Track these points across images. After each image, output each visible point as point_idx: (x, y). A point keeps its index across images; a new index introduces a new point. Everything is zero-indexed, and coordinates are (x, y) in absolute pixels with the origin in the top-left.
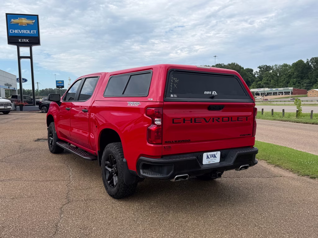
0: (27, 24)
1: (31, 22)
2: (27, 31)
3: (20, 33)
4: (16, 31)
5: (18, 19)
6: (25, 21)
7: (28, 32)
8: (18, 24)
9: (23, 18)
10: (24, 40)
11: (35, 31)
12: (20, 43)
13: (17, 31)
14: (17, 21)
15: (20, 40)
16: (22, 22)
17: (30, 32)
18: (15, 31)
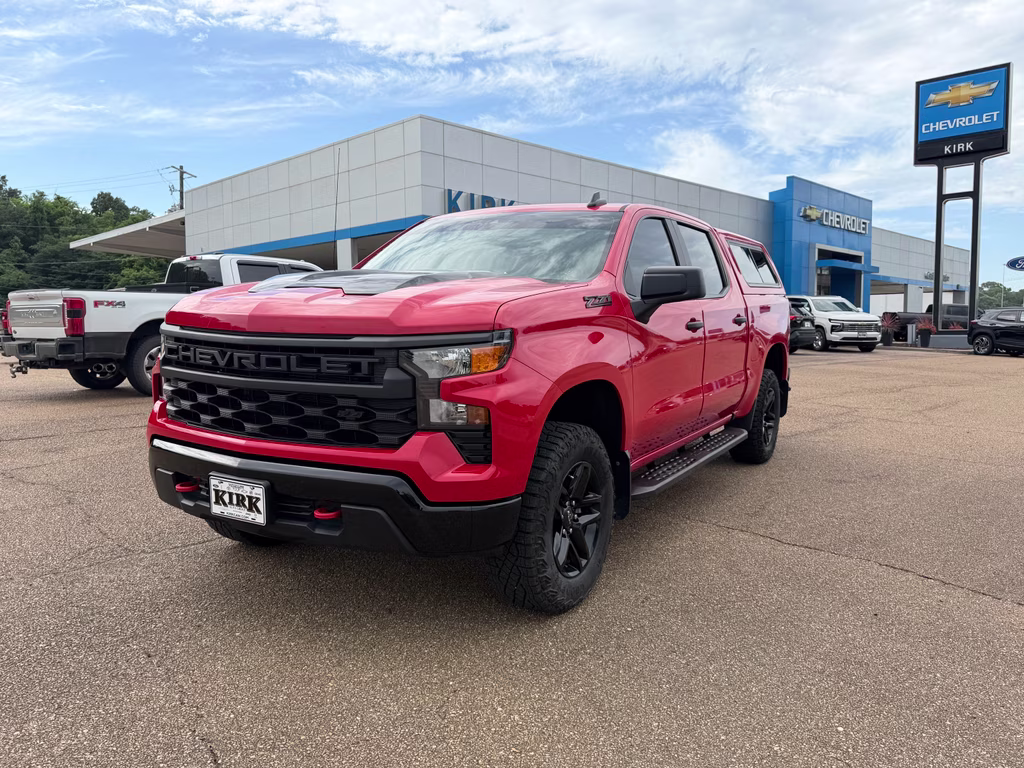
0: (974, 98)
1: (987, 88)
2: (970, 120)
3: (951, 127)
4: (939, 126)
5: (947, 89)
6: (966, 91)
7: (975, 120)
8: (948, 103)
9: (962, 85)
10: (961, 147)
11: (995, 113)
12: (948, 155)
13: (941, 125)
14: (945, 96)
15: (947, 149)
16: (959, 97)
17: (980, 119)
18: (937, 126)
